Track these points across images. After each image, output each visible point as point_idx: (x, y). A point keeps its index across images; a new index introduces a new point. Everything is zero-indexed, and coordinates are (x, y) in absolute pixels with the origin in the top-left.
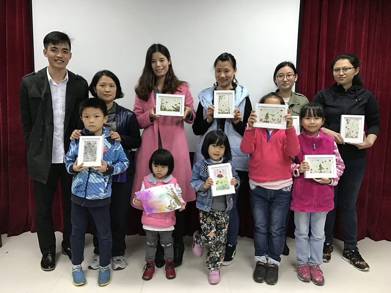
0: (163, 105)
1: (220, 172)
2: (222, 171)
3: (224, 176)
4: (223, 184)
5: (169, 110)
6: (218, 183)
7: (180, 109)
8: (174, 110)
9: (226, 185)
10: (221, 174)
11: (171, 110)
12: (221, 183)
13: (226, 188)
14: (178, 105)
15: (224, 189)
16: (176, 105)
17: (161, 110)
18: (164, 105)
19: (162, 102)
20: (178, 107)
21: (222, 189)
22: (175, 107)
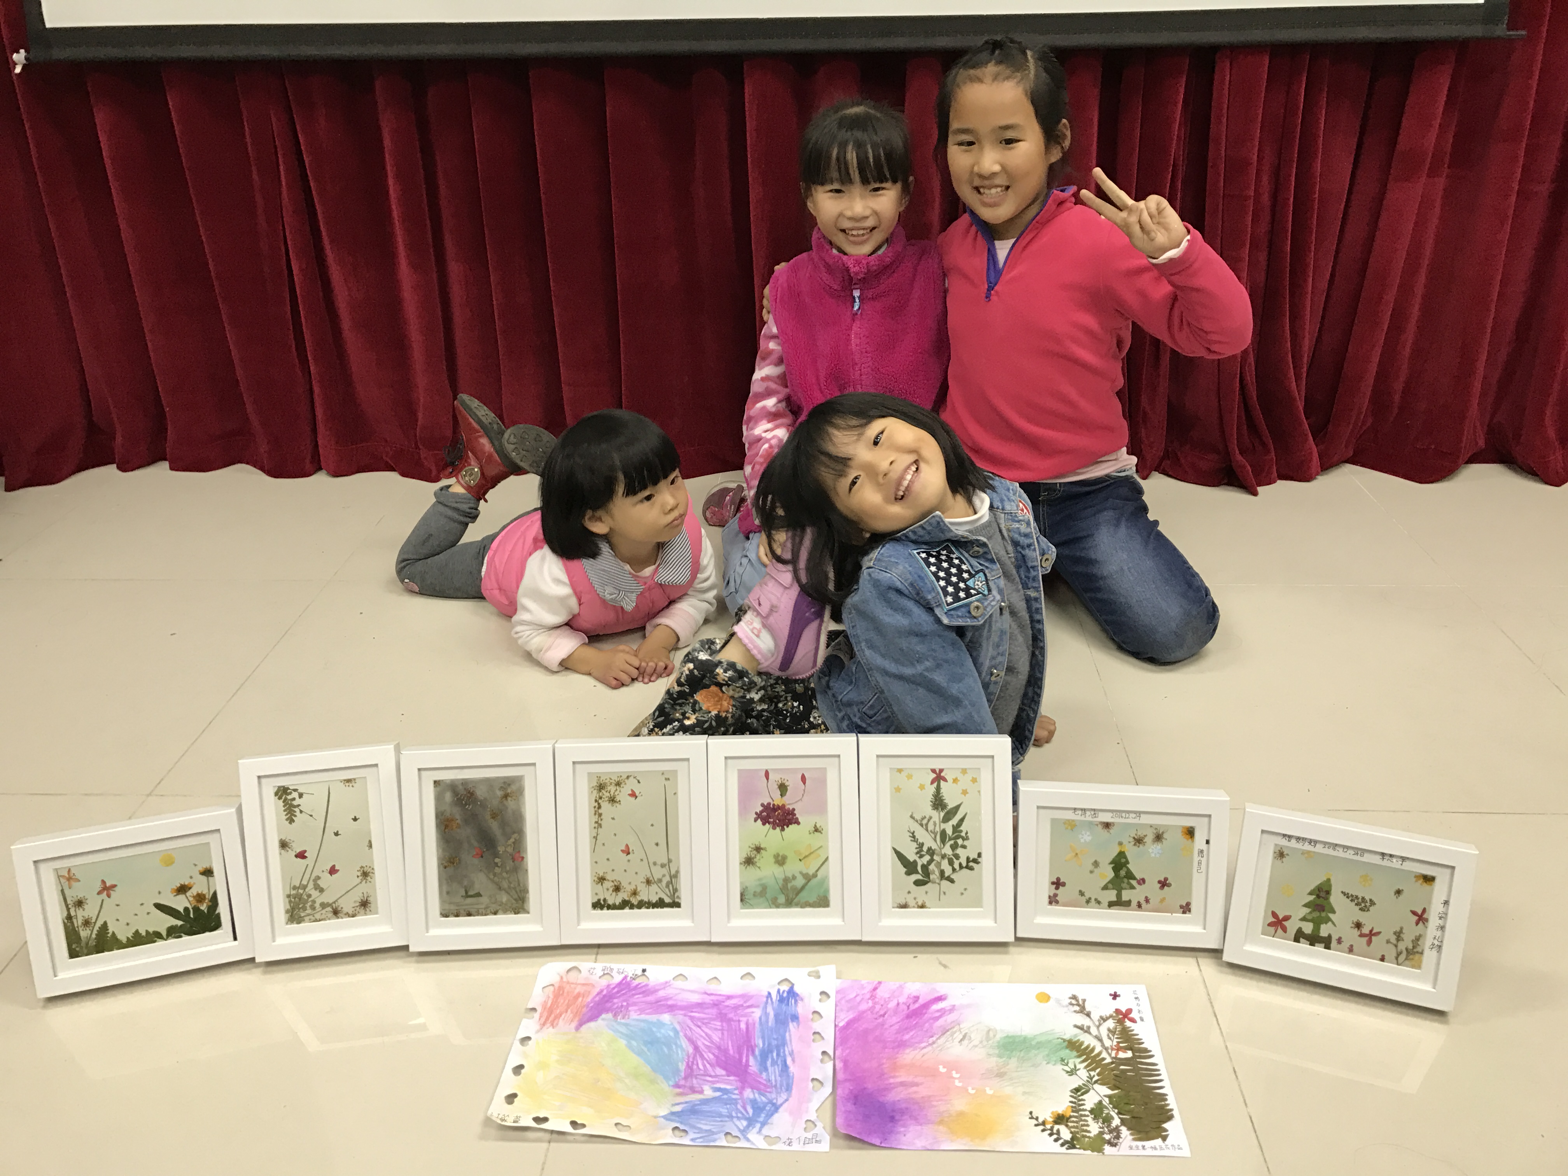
0: (80, 915)
1: (783, 788)
2: (793, 783)
3: (806, 820)
4: (793, 867)
5: (138, 940)
6: (760, 860)
7: (223, 909)
8: (173, 932)
9: (808, 878)
10: (788, 801)
11: (153, 937)
12: (780, 860)
13: (804, 896)
14: (200, 886)
15: (789, 903)
16: (182, 889)
17: (73, 954)
18: (90, 910)
19: (73, 894)
20: (200, 898)
21: (775, 904)
22: (180, 903)
